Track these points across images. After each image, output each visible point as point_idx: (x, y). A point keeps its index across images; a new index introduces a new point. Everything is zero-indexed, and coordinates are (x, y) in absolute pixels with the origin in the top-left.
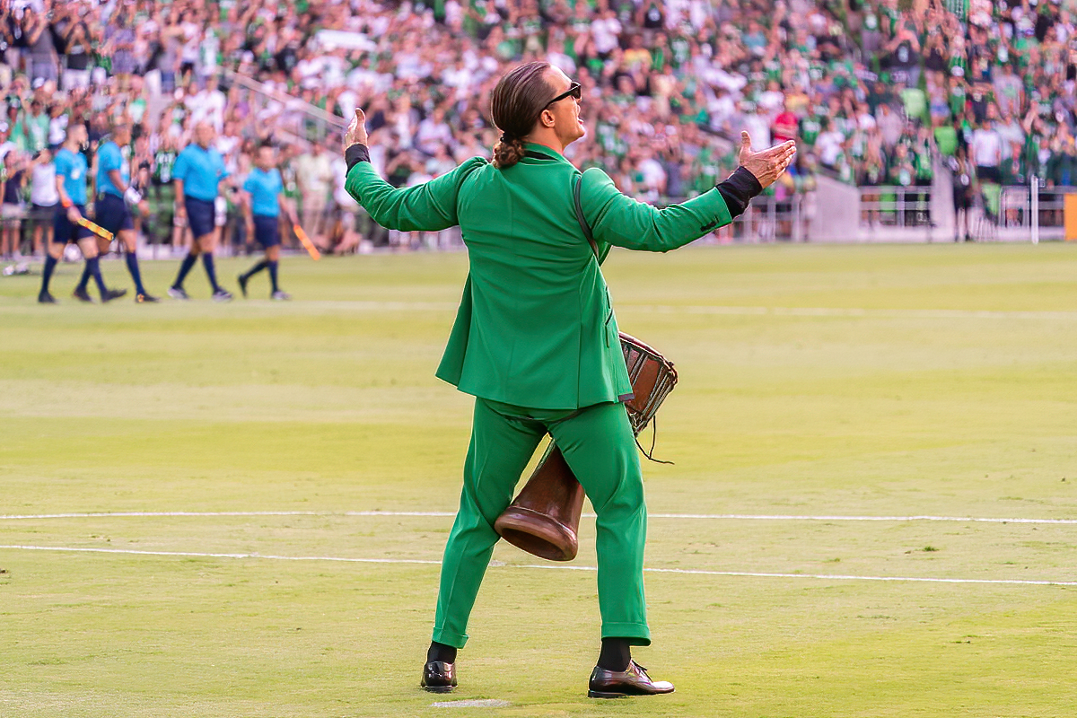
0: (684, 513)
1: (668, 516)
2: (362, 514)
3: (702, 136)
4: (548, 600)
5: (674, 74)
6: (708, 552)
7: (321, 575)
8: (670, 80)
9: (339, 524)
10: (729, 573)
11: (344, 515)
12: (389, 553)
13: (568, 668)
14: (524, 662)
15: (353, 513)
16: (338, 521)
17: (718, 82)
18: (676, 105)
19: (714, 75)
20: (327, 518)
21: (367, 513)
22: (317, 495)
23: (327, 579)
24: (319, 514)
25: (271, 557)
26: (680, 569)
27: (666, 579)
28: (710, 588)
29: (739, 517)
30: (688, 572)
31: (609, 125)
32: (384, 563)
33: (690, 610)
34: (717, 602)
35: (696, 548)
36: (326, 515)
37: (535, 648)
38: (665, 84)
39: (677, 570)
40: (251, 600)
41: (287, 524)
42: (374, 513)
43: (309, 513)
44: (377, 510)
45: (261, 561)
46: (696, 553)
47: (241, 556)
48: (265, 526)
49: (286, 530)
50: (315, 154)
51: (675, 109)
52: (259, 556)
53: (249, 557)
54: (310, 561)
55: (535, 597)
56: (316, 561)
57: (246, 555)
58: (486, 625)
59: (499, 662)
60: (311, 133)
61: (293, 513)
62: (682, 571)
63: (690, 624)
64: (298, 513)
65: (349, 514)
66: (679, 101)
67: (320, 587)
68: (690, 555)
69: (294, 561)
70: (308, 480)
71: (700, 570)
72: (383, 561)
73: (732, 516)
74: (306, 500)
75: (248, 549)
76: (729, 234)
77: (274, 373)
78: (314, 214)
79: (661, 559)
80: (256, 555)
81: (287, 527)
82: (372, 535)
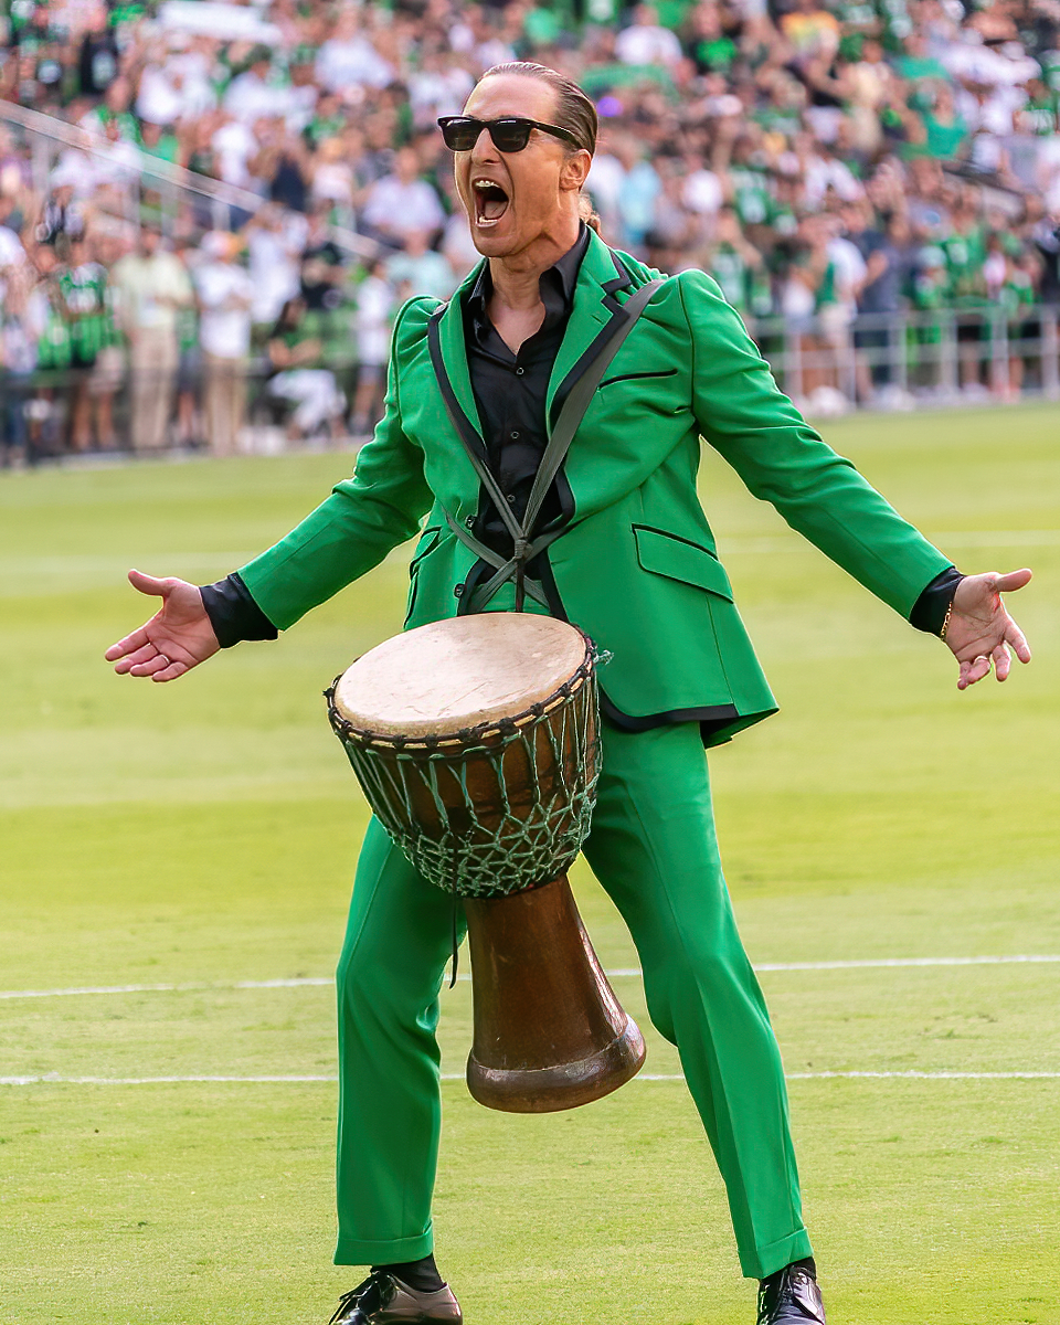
0: (924, 956)
1: (891, 963)
2: (271, 984)
3: (953, 186)
4: (649, 1143)
5: (886, 60)
6: (974, 1033)
7: (188, 1113)
8: (879, 74)
9: (221, 1008)
10: (1018, 1075)
11: (231, 989)
12: (324, 1062)
13: (691, 1281)
14: (601, 1273)
15: (250, 984)
16: (221, 1001)
17: (976, 72)
18: (890, 124)
19: (967, 58)
20: (197, 996)
21: (279, 983)
22: (176, 950)
23: (198, 1120)
24: (181, 988)
25: (84, 1080)
26: (918, 1069)
27: (889, 1092)
28: (979, 1107)
29: (1037, 959)
30: (933, 1076)
31: (751, 169)
32: (313, 1085)
33: (939, 1154)
34: (994, 1134)
35: (949, 1027)
36: (196, 991)
37: (623, 1243)
38: (868, 81)
39: (912, 1074)
40: (44, 1170)
41: (119, 1013)
42: (294, 983)
43: (162, 987)
44: (300, 975)
45: (65, 1089)
46: (950, 1035)
47: (22, 1081)
48: (73, 1019)
49: (112, 1025)
50: (146, 254)
51: (893, 134)
52: (60, 1080)
53: (40, 1083)
54: (164, 1086)
55: (622, 1140)
56: (176, 1086)
57: (34, 1079)
58: (524, 1201)
59: (549, 1274)
60: (147, 213)
61: (130, 988)
62: (920, 1075)
63: (939, 1181)
64: (139, 988)
65: (242, 986)
66: (900, 115)
67: (185, 1137)
68: (938, 1042)
69: (131, 1087)
70: (158, 920)
71: (959, 1069)
72: (312, 1078)
73: (1023, 959)
74: (154, 962)
75: (38, 1066)
76: (1012, 383)
77: (86, 704)
78: (156, 376)
79: (878, 1051)
80: (53, 1076)
81: (117, 1017)
82: (289, 1026)
